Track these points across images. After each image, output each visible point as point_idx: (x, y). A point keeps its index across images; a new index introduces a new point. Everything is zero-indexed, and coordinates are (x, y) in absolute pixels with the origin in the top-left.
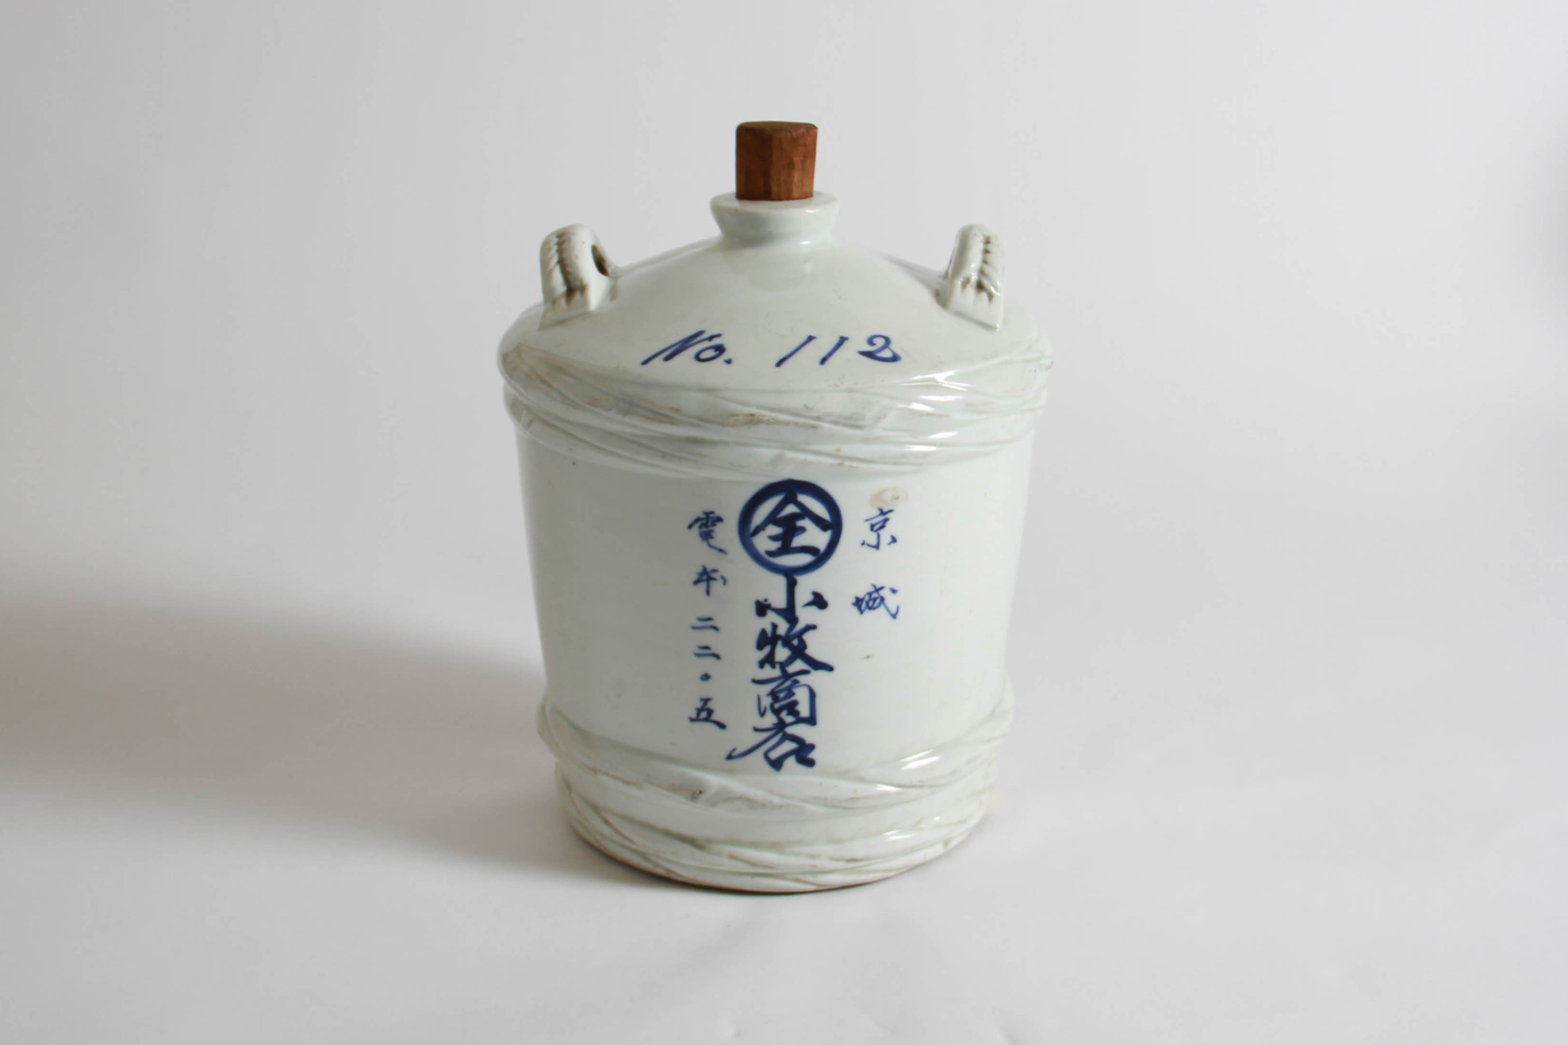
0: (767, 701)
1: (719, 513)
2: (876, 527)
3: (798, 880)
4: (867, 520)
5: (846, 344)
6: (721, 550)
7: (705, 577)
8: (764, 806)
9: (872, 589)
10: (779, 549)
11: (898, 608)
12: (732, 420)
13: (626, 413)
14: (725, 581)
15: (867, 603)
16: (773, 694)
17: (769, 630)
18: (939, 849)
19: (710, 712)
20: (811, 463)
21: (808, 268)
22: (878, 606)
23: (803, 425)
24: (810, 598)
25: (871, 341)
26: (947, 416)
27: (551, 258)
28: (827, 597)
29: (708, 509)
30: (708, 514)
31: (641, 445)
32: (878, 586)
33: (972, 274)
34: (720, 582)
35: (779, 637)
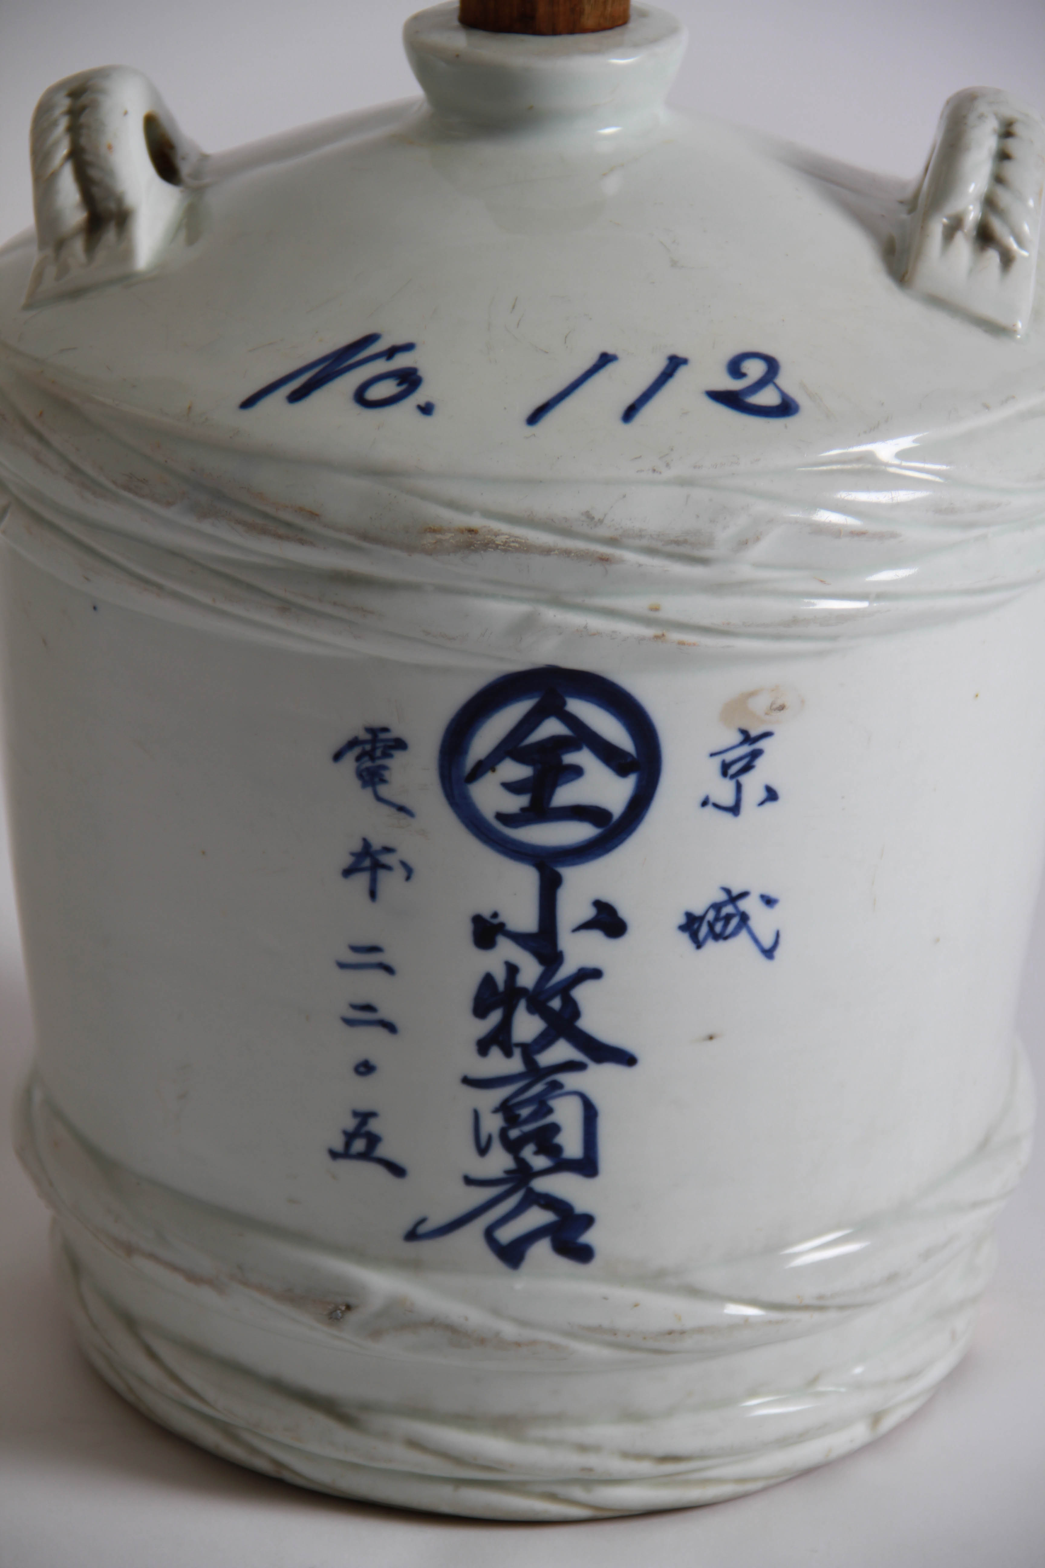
0: (493, 1124)
1: (398, 731)
2: (734, 769)
3: (553, 1497)
4: (712, 755)
5: (682, 373)
6: (401, 809)
7: (367, 863)
8: (482, 1341)
9: (722, 897)
10: (523, 810)
11: (778, 935)
12: (429, 539)
13: (203, 514)
14: (409, 872)
15: (711, 926)
16: (507, 1109)
17: (500, 976)
18: (859, 1433)
19: (373, 1140)
20: (597, 634)
21: (612, 185)
22: (734, 934)
23: (581, 556)
24: (589, 913)
25: (735, 368)
26: (893, 535)
27: (56, 143)
28: (625, 911)
29: (378, 721)
30: (374, 732)
31: (236, 582)
32: (735, 891)
33: (971, 207)
34: (400, 873)
35: (523, 992)
